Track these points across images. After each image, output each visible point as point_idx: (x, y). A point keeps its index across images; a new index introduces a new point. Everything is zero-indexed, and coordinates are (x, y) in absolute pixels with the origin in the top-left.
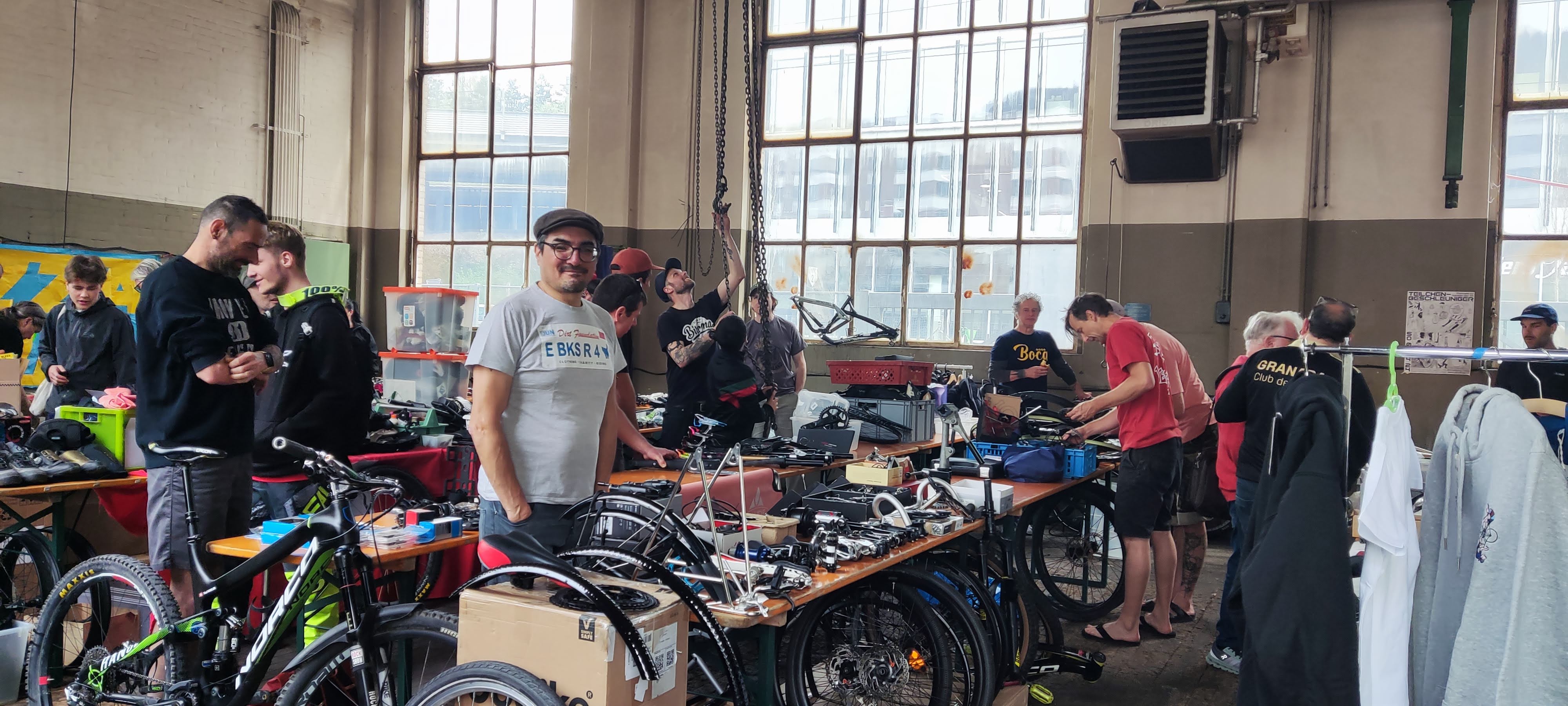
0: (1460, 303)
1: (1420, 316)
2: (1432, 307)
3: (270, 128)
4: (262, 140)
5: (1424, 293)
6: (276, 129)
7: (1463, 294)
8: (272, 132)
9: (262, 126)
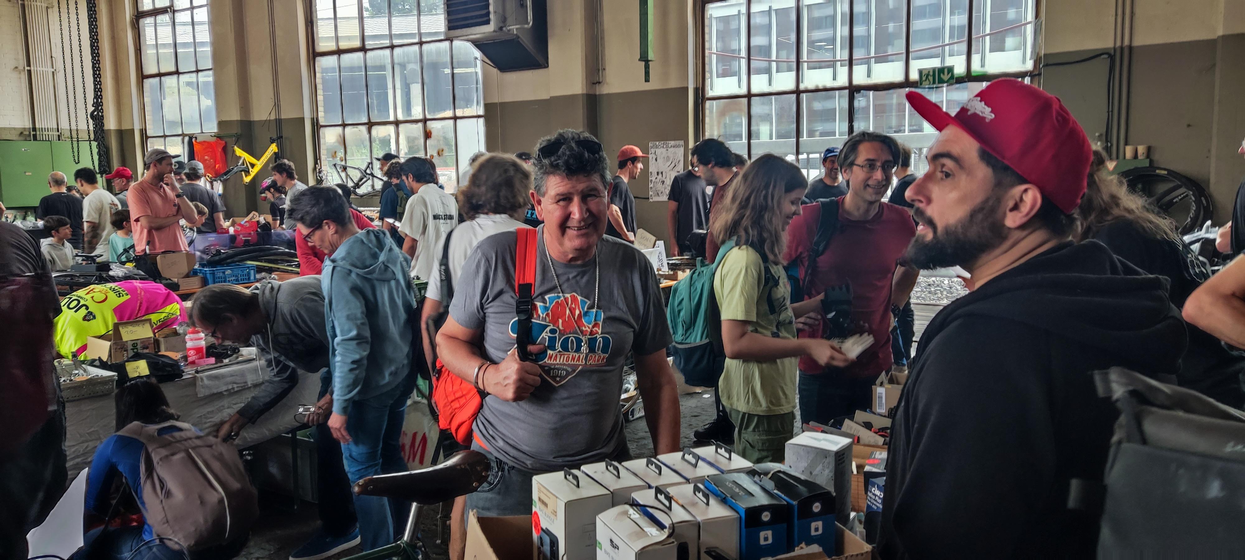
0: (677, 150)
1: (656, 160)
2: (662, 153)
3: (29, 68)
4: (24, 77)
5: (657, 143)
6: (32, 68)
7: (678, 142)
8: (29, 72)
9: (21, 68)
